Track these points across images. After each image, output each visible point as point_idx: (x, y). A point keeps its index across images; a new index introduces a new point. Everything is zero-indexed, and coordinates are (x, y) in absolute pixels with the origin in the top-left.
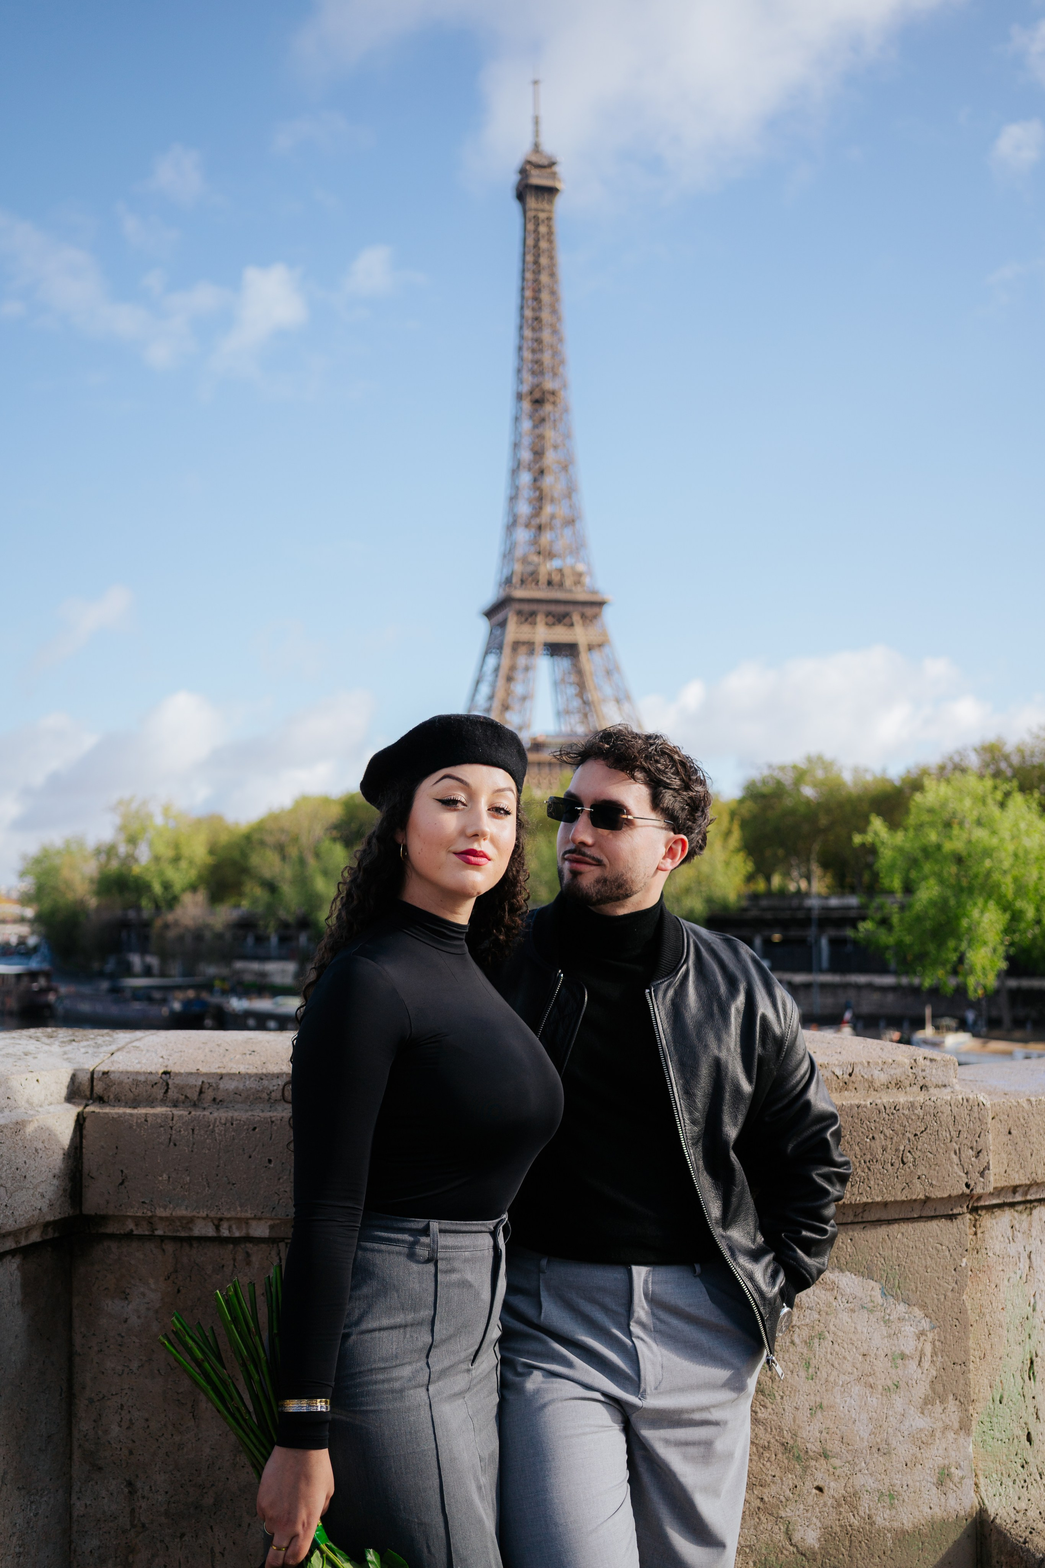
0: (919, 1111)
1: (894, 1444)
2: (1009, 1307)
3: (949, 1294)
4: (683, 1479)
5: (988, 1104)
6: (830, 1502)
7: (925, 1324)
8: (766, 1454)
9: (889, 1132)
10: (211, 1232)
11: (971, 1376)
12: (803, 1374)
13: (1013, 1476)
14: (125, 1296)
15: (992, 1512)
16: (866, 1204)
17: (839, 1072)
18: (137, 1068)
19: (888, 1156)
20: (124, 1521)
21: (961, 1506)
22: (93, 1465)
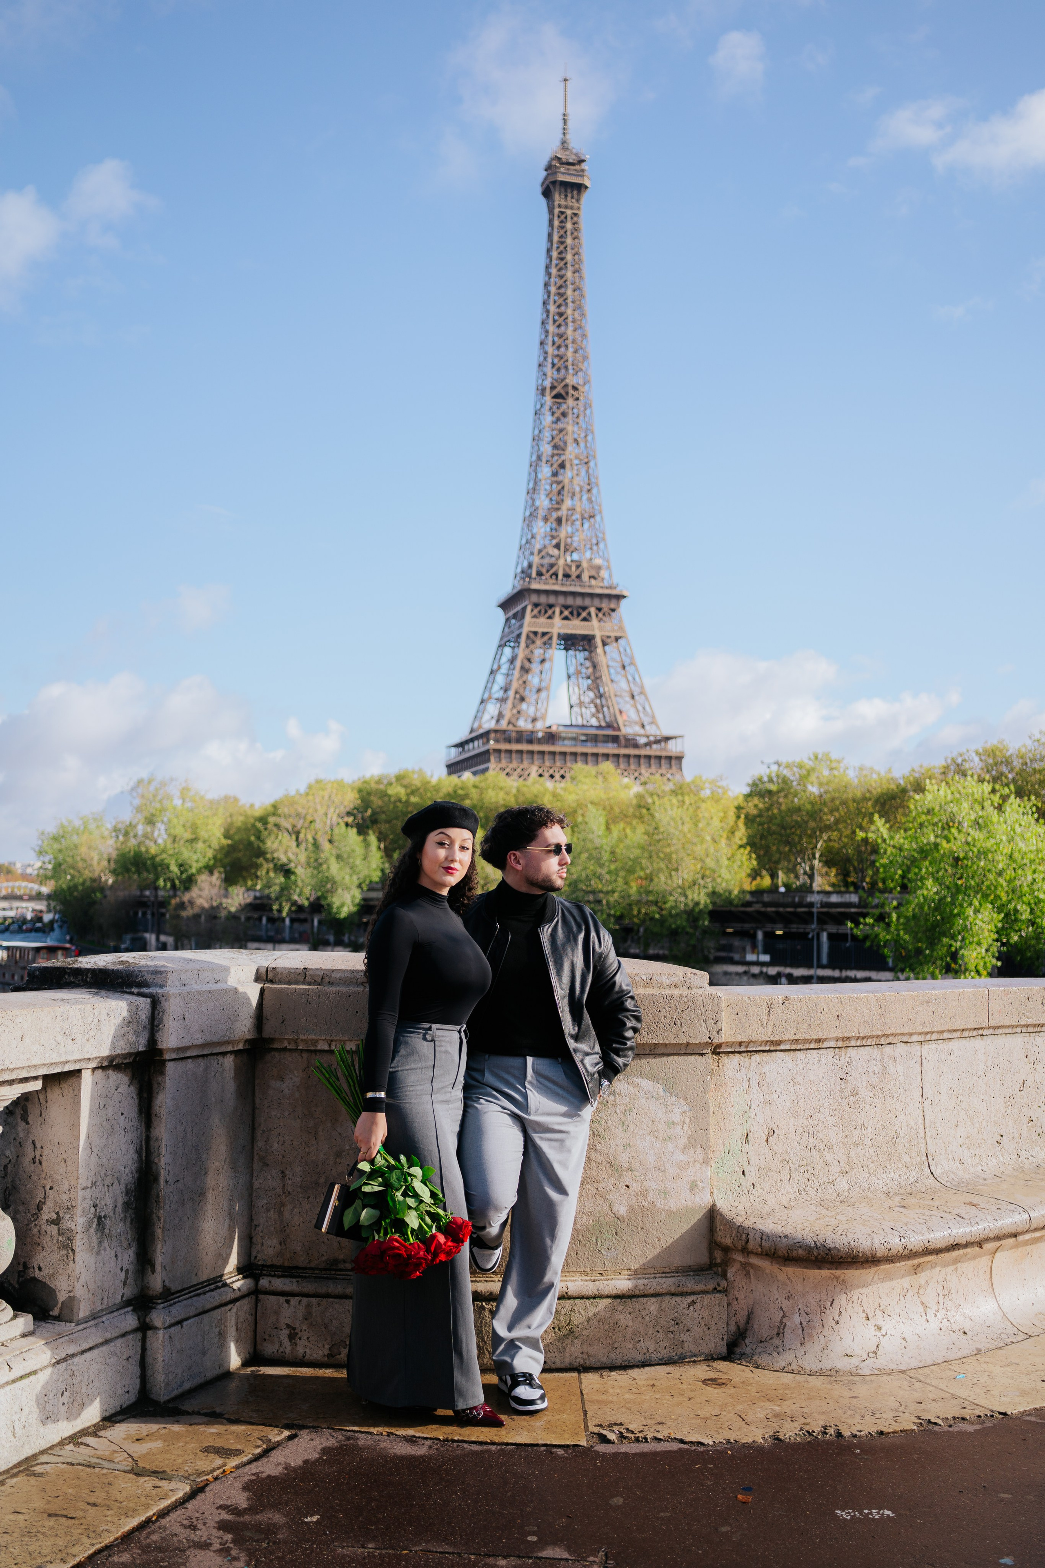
0: (684, 999)
1: (667, 1166)
2: (736, 1105)
3: (700, 1093)
4: (548, 1156)
5: (724, 996)
6: (633, 1193)
7: (686, 1108)
9: (668, 1009)
10: (326, 1048)
11: (711, 1137)
12: (620, 1128)
13: (733, 1190)
14: (282, 1080)
15: (718, 1206)
16: (655, 1044)
17: (644, 978)
18: (290, 966)
19: (667, 1021)
20: (279, 1191)
21: (703, 1201)
22: (264, 1163)
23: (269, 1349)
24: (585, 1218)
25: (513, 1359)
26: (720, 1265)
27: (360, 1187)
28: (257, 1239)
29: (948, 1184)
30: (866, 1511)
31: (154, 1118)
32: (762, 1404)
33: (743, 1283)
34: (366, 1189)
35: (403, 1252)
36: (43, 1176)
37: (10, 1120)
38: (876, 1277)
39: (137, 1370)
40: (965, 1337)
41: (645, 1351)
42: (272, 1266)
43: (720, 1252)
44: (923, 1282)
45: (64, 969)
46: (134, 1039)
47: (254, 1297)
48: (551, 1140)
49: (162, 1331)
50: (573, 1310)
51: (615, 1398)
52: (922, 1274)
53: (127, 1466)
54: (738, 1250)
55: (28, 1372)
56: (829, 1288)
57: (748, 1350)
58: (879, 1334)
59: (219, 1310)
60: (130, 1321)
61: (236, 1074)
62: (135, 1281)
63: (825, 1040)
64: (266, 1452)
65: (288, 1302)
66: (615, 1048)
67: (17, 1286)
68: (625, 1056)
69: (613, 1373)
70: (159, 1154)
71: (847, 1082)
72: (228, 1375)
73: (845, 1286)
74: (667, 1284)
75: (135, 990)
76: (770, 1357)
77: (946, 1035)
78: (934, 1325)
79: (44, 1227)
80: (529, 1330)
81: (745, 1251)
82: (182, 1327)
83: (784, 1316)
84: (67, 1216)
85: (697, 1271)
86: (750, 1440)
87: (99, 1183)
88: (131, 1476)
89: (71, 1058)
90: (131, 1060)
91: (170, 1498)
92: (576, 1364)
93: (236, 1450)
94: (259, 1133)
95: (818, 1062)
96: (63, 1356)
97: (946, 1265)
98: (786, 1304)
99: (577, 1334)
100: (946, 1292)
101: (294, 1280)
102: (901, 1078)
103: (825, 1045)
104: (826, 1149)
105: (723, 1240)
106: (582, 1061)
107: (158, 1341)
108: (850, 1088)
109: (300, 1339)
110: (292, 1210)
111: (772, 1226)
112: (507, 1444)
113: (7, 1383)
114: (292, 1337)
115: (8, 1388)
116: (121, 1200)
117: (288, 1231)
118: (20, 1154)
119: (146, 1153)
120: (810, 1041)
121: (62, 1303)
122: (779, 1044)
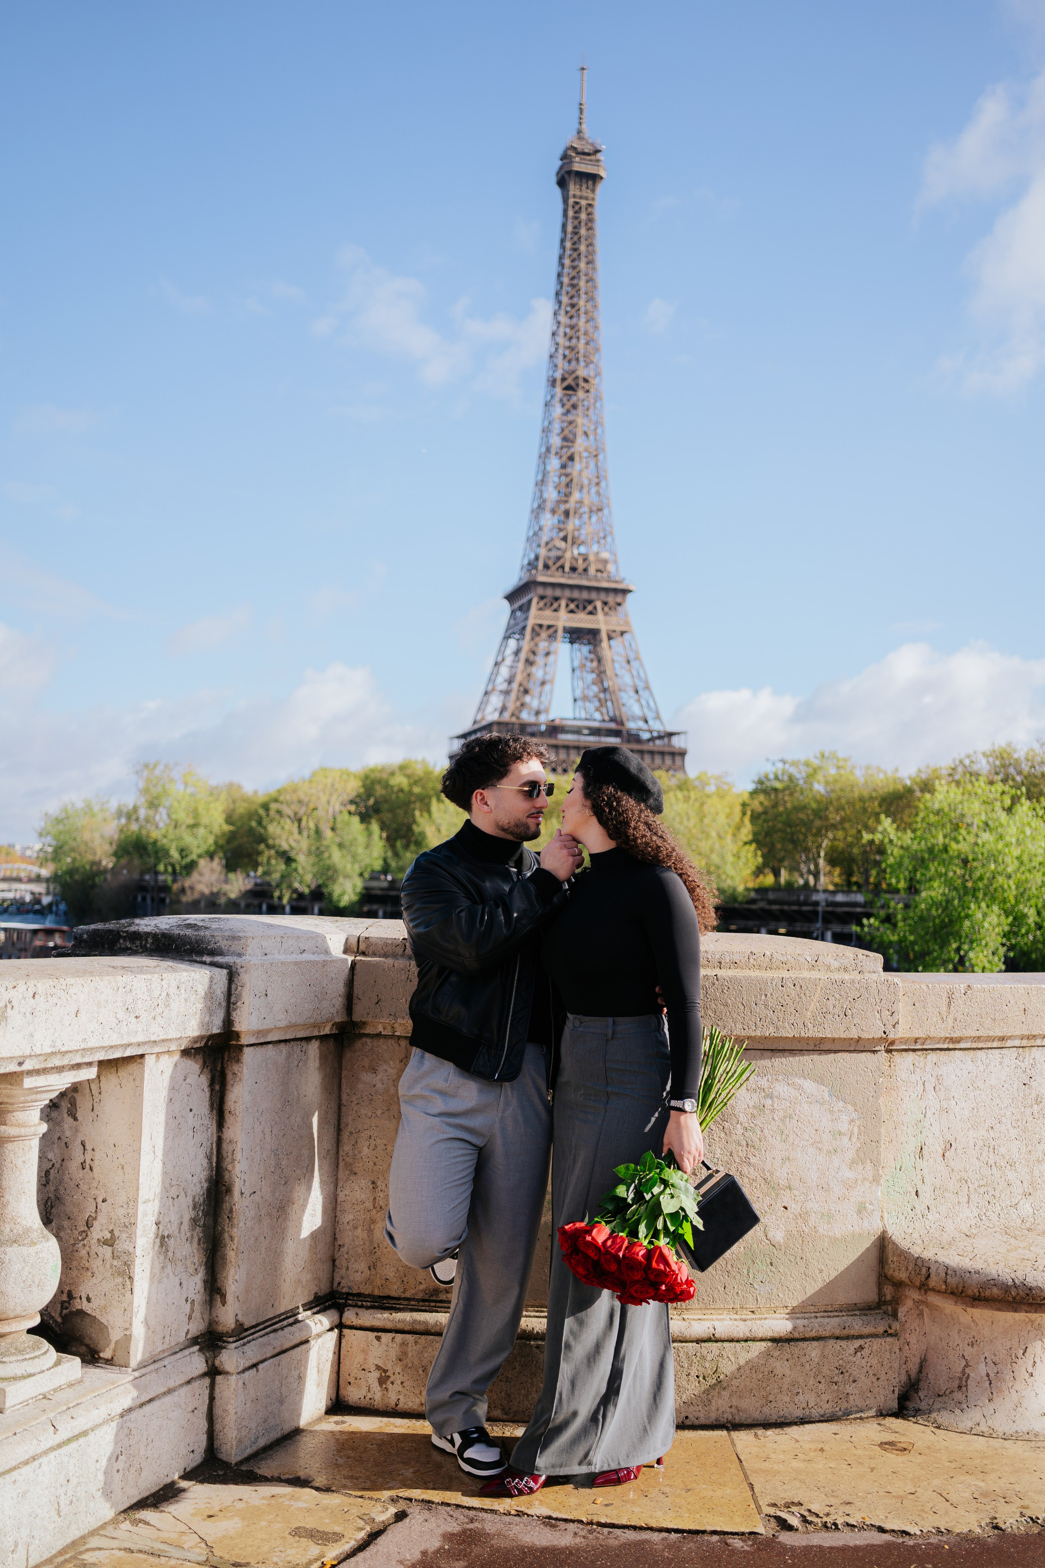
0: (857, 984)
1: (832, 1185)
2: (909, 1113)
3: (871, 1098)
5: (900, 985)
6: (791, 1216)
7: (854, 1115)
8: (754, 1184)
9: (837, 996)
11: (881, 1149)
12: (778, 1138)
13: (906, 1214)
14: (374, 1071)
15: (890, 1233)
16: (822, 1039)
18: (386, 936)
19: (836, 1011)
20: (369, 1205)
21: (872, 1228)
22: (351, 1171)
23: (354, 1395)
26: (890, 1303)
28: (341, 1262)
31: (228, 1115)
32: (963, 1478)
33: (916, 1324)
36: (95, 1184)
37: (54, 1114)
39: (204, 1425)
41: (805, 1405)
42: (359, 1295)
43: (890, 1287)
45: (118, 932)
46: (208, 1019)
47: (337, 1332)
49: (233, 1378)
50: (721, 1355)
51: (781, 1466)
53: (200, 1555)
54: (914, 1286)
55: (77, 1433)
56: (1024, 1334)
57: (923, 1406)
59: (299, 1349)
60: (197, 1363)
61: (321, 1064)
62: (202, 1314)
63: (1010, 1038)
64: (372, 1538)
67: (59, 1320)
69: (770, 1432)
70: (233, 1160)
71: (1030, 1088)
72: (304, 1430)
73: (1040, 1332)
74: (831, 1325)
75: (207, 959)
76: (952, 1415)
79: (95, 1248)
81: (924, 1287)
82: (257, 1371)
83: (967, 1366)
84: (124, 1235)
85: (865, 1309)
86: (965, 1530)
87: (164, 1194)
89: (134, 1040)
90: (202, 1044)
92: (723, 1420)
93: (334, 1533)
94: (345, 1135)
95: (1001, 1063)
98: (969, 1352)
99: (725, 1385)
101: (386, 1313)
103: (1009, 1043)
104: (1008, 1166)
105: (896, 1274)
107: (229, 1388)
108: (1033, 1095)
109: (392, 1383)
111: (957, 1258)
112: (668, 1531)
113: (52, 1449)
114: (382, 1381)
115: (52, 1455)
116: (188, 1215)
117: (379, 1253)
118: (66, 1158)
119: (218, 1157)
120: (992, 1039)
121: (117, 1342)
122: (959, 1042)
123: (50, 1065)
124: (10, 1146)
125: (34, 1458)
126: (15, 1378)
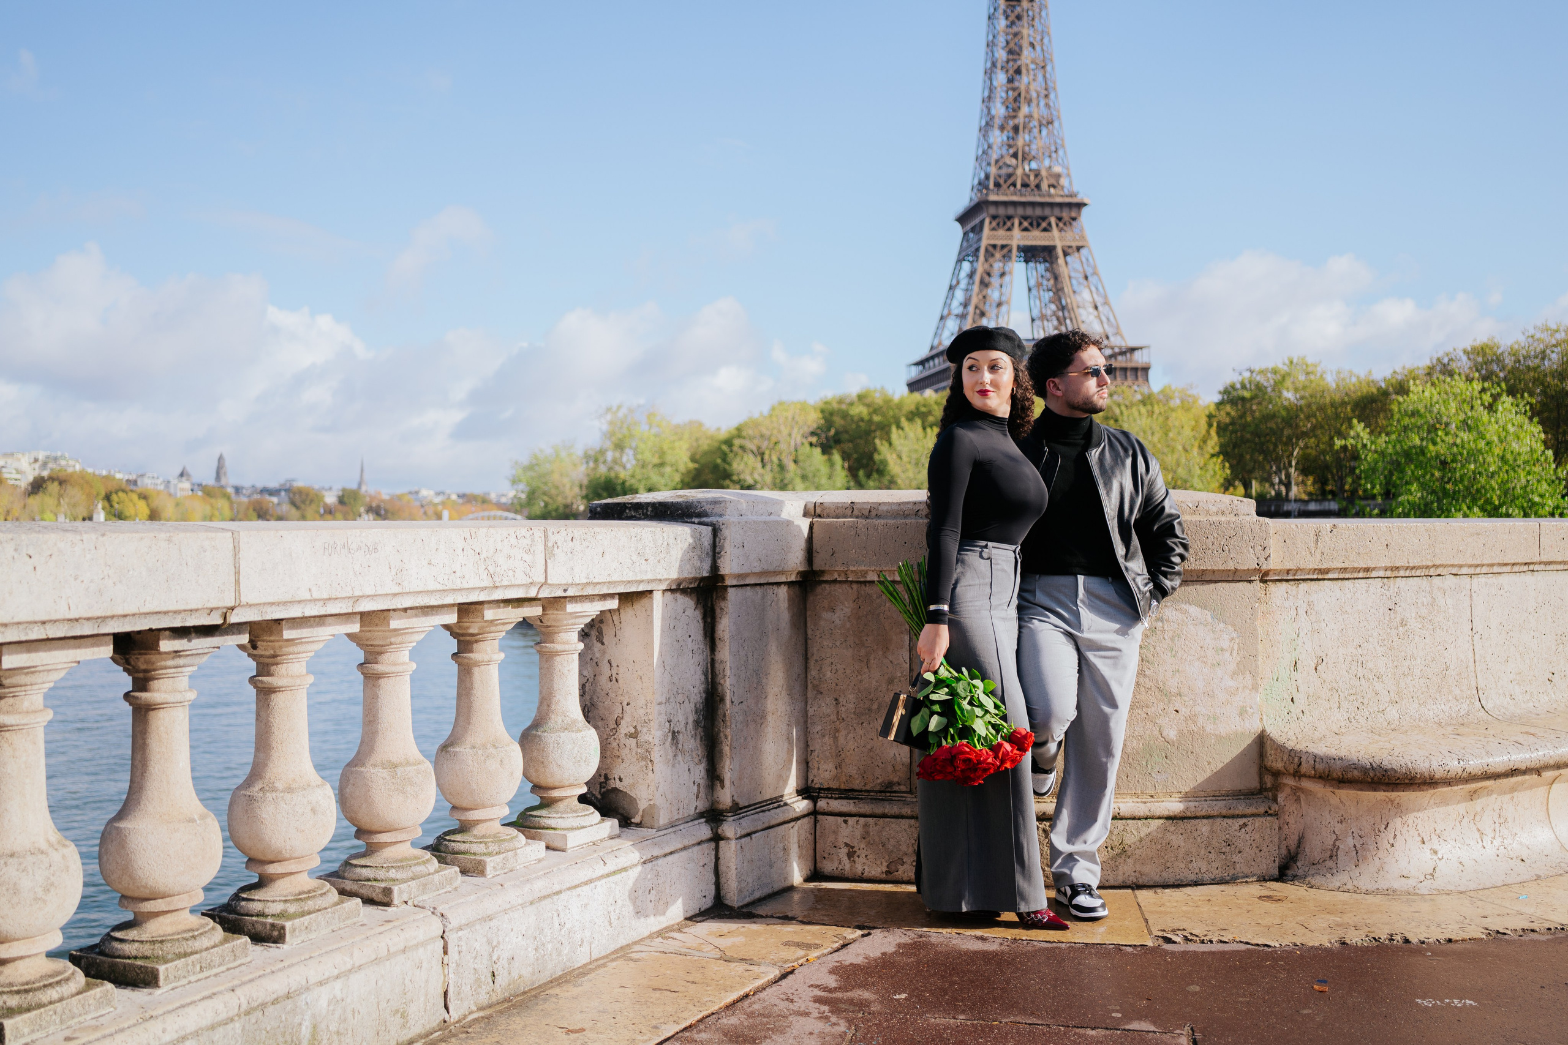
0: (1232, 525)
1: (1216, 692)
2: (1284, 633)
3: (1248, 621)
5: (1271, 524)
6: (1182, 718)
7: (1234, 634)
8: (1150, 692)
9: (1215, 535)
10: (875, 578)
11: (1259, 663)
12: (1169, 654)
13: (1282, 717)
14: (833, 610)
15: (1268, 731)
16: (1203, 571)
18: (836, 502)
19: (1215, 547)
20: (833, 717)
21: (1252, 727)
22: (818, 691)
23: (828, 867)
24: (1135, 742)
25: (1071, 870)
26: (1270, 790)
27: (927, 696)
28: (813, 764)
29: (1500, 718)
30: (1447, 1001)
31: (718, 642)
32: (1323, 916)
33: (1294, 808)
34: (933, 697)
35: (973, 757)
36: (620, 692)
37: (588, 638)
38: (1432, 802)
39: (712, 878)
40: (1523, 863)
41: (1198, 871)
42: (828, 789)
43: (1270, 777)
44: (1479, 809)
45: (624, 504)
46: (699, 564)
47: (813, 817)
48: (1105, 657)
49: (733, 843)
50: (1125, 830)
51: (1173, 909)
52: (1478, 801)
53: (716, 955)
54: (1290, 774)
55: (620, 868)
56: (1384, 811)
57: (1300, 872)
58: (1435, 858)
59: (783, 827)
60: (704, 831)
61: (789, 605)
62: (706, 795)
63: (1374, 569)
64: (844, 946)
65: (846, 822)
66: (1163, 571)
67: (599, 796)
68: (1171, 580)
69: (1166, 891)
70: (724, 676)
71: (1396, 612)
72: (791, 888)
73: (1400, 810)
74: (1218, 807)
75: (696, 520)
76: (1324, 878)
77: (1496, 569)
78: (1490, 851)
79: (623, 740)
80: (1084, 845)
81: (1297, 774)
82: (751, 840)
83: (1337, 839)
84: (645, 730)
85: (1249, 795)
86: (1317, 944)
87: (672, 699)
88: (722, 962)
89: (645, 578)
90: (696, 585)
91: (763, 978)
92: (1129, 883)
93: (815, 944)
94: (812, 663)
95: (1367, 591)
96: (649, 857)
97: (1503, 793)
98: (1338, 828)
99: (1129, 854)
100: (1502, 820)
101: (851, 801)
102: (1451, 611)
103: (1374, 574)
104: (1376, 679)
105: (1274, 764)
106: (1134, 580)
107: (730, 851)
108: (1398, 619)
109: (859, 857)
110: (846, 736)
111: (1324, 750)
113: (603, 877)
114: (851, 855)
115: (603, 881)
116: (691, 718)
117: (843, 756)
118: (597, 674)
119: (712, 675)
120: (1359, 570)
121: (643, 811)
122: (1327, 573)
123: (585, 594)
124: (557, 659)
125: (591, 881)
126: (572, 829)
